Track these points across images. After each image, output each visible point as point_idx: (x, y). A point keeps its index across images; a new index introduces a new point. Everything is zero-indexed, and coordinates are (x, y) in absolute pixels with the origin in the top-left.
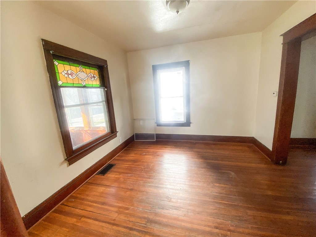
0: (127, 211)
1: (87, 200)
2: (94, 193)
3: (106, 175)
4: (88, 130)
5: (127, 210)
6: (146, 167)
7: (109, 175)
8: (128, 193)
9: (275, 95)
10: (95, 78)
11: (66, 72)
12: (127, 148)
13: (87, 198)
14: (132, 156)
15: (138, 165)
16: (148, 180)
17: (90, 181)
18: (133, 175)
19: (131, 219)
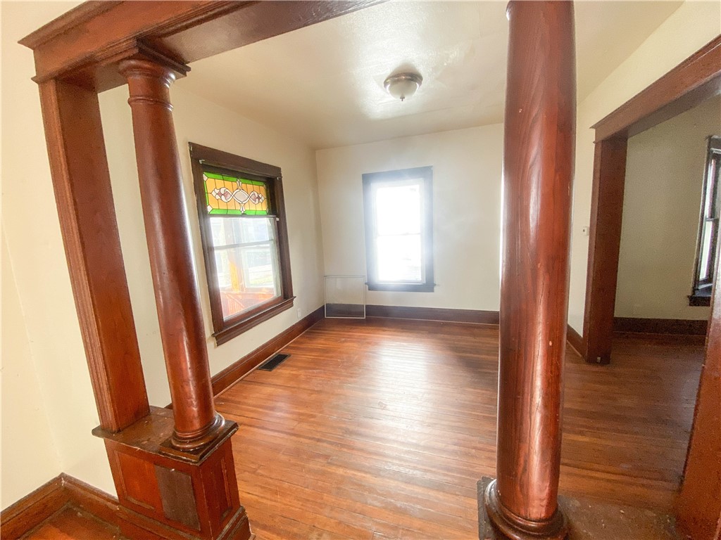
0: (312, 419)
1: (245, 404)
2: (257, 395)
3: (274, 371)
4: (240, 294)
5: (312, 417)
6: (345, 360)
7: (279, 371)
8: (314, 396)
9: (586, 232)
10: (261, 200)
11: (217, 191)
12: (311, 329)
13: (246, 401)
14: (320, 342)
15: (332, 357)
16: (349, 379)
17: (247, 379)
18: (322, 371)
19: (319, 429)
